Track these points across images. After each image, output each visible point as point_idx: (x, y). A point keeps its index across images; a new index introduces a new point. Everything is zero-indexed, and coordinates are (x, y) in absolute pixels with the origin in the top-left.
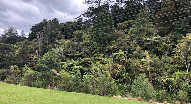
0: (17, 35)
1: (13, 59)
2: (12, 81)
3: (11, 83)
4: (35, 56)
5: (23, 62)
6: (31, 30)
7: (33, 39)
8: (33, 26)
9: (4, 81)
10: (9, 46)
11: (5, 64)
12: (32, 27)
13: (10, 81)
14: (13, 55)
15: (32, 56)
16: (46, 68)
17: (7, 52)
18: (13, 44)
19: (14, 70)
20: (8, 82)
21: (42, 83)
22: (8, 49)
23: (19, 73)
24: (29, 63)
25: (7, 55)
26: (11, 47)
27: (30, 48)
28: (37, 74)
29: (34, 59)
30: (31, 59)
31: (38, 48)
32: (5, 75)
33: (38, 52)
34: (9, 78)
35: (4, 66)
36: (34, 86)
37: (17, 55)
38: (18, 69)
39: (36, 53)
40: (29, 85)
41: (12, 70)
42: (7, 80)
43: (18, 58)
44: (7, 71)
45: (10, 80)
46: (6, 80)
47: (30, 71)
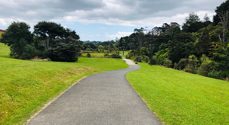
0: (198, 21)
1: (193, 49)
2: (191, 70)
3: (189, 72)
4: (217, 44)
5: (203, 51)
6: (216, 11)
7: (218, 23)
8: (219, 6)
9: (184, 70)
10: (189, 35)
11: (185, 54)
12: (217, 7)
13: (189, 71)
14: (193, 44)
15: (213, 44)
16: (223, 57)
17: (188, 41)
18: (195, 32)
19: (192, 60)
20: (187, 71)
21: (219, 74)
22: (188, 38)
23: (197, 63)
24: (210, 52)
25: (187, 44)
26: (192, 35)
27: (212, 35)
28: (214, 65)
29: (215, 47)
30: (212, 47)
31: (222, 34)
32: (184, 65)
33: (222, 39)
34: (188, 68)
35: (185, 56)
36: (210, 77)
37: (197, 44)
38: (196, 58)
39: (220, 40)
40: (206, 75)
41: (190, 60)
42: (187, 69)
43: (198, 47)
44: (187, 60)
45: (189, 69)
46: (185, 69)
47: (207, 61)
